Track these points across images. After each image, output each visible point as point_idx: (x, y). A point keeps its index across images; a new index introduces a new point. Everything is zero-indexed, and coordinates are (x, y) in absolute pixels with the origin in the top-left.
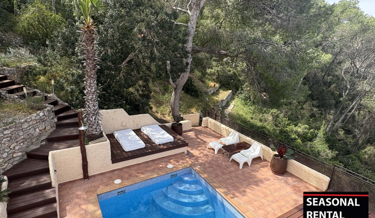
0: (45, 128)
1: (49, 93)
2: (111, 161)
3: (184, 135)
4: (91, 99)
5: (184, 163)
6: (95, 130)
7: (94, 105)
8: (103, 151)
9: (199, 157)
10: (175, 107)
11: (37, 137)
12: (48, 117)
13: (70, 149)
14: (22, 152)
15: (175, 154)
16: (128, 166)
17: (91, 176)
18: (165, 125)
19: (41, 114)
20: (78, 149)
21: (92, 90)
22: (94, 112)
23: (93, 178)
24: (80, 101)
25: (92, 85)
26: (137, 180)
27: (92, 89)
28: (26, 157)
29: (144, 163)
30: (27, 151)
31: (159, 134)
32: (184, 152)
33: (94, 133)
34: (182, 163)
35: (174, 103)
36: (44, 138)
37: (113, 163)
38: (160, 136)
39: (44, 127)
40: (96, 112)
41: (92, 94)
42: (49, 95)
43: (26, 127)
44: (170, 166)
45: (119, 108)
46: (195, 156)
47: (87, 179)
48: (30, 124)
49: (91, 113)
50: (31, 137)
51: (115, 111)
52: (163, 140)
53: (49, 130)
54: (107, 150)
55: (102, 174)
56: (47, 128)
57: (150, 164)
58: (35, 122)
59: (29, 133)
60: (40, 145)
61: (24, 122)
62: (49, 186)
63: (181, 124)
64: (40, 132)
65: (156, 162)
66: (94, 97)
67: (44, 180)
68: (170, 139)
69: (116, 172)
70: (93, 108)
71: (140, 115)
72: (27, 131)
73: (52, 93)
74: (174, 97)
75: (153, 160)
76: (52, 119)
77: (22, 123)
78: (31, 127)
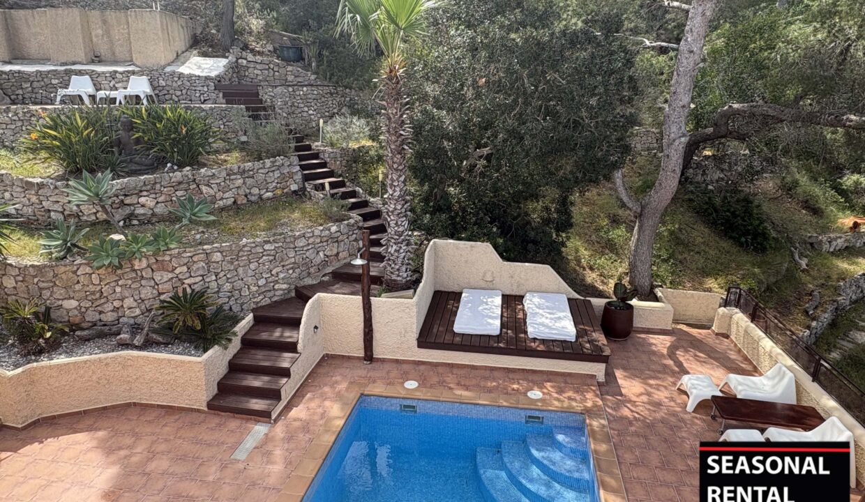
0: (338, 253)
1: (373, 197)
2: (416, 343)
3: (640, 338)
4: (392, 212)
5: (574, 400)
6: (397, 273)
7: (397, 222)
8: (401, 317)
9: (630, 401)
10: (638, 263)
11: (318, 265)
12: (345, 237)
13: (347, 296)
14: (290, 284)
15: (569, 373)
16: (449, 364)
17: (379, 360)
18: (589, 301)
19: (334, 229)
20: (358, 299)
21: (395, 194)
22: (397, 237)
23: (379, 363)
24: (417, 216)
25: (394, 184)
26: (445, 395)
27: (394, 191)
28: (293, 294)
29: (486, 368)
30: (298, 285)
31: (552, 316)
32: (596, 376)
33: (394, 277)
34: (569, 398)
35: (636, 251)
36: (329, 270)
37: (420, 346)
38: (547, 321)
39: (335, 251)
40: (403, 237)
41: (395, 202)
42: (372, 200)
43: (301, 244)
44: (535, 394)
45: (483, 242)
46: (621, 395)
47: (368, 362)
48: (310, 242)
49: (392, 238)
50: (307, 264)
51: (472, 247)
52: (547, 330)
53: (345, 258)
54: (410, 318)
55: (397, 361)
56: (341, 254)
57: (496, 374)
58: (318, 240)
59: (304, 256)
60: (319, 281)
61: (300, 237)
62: (292, 347)
63: (631, 307)
64: (327, 259)
65: (511, 376)
66: (399, 207)
67: (288, 335)
68: (567, 333)
69: (422, 367)
70: (396, 228)
71: (527, 264)
72: (302, 252)
73: (378, 196)
74: (636, 236)
75: (507, 368)
76: (354, 241)
77: (296, 238)
78: (310, 247)
